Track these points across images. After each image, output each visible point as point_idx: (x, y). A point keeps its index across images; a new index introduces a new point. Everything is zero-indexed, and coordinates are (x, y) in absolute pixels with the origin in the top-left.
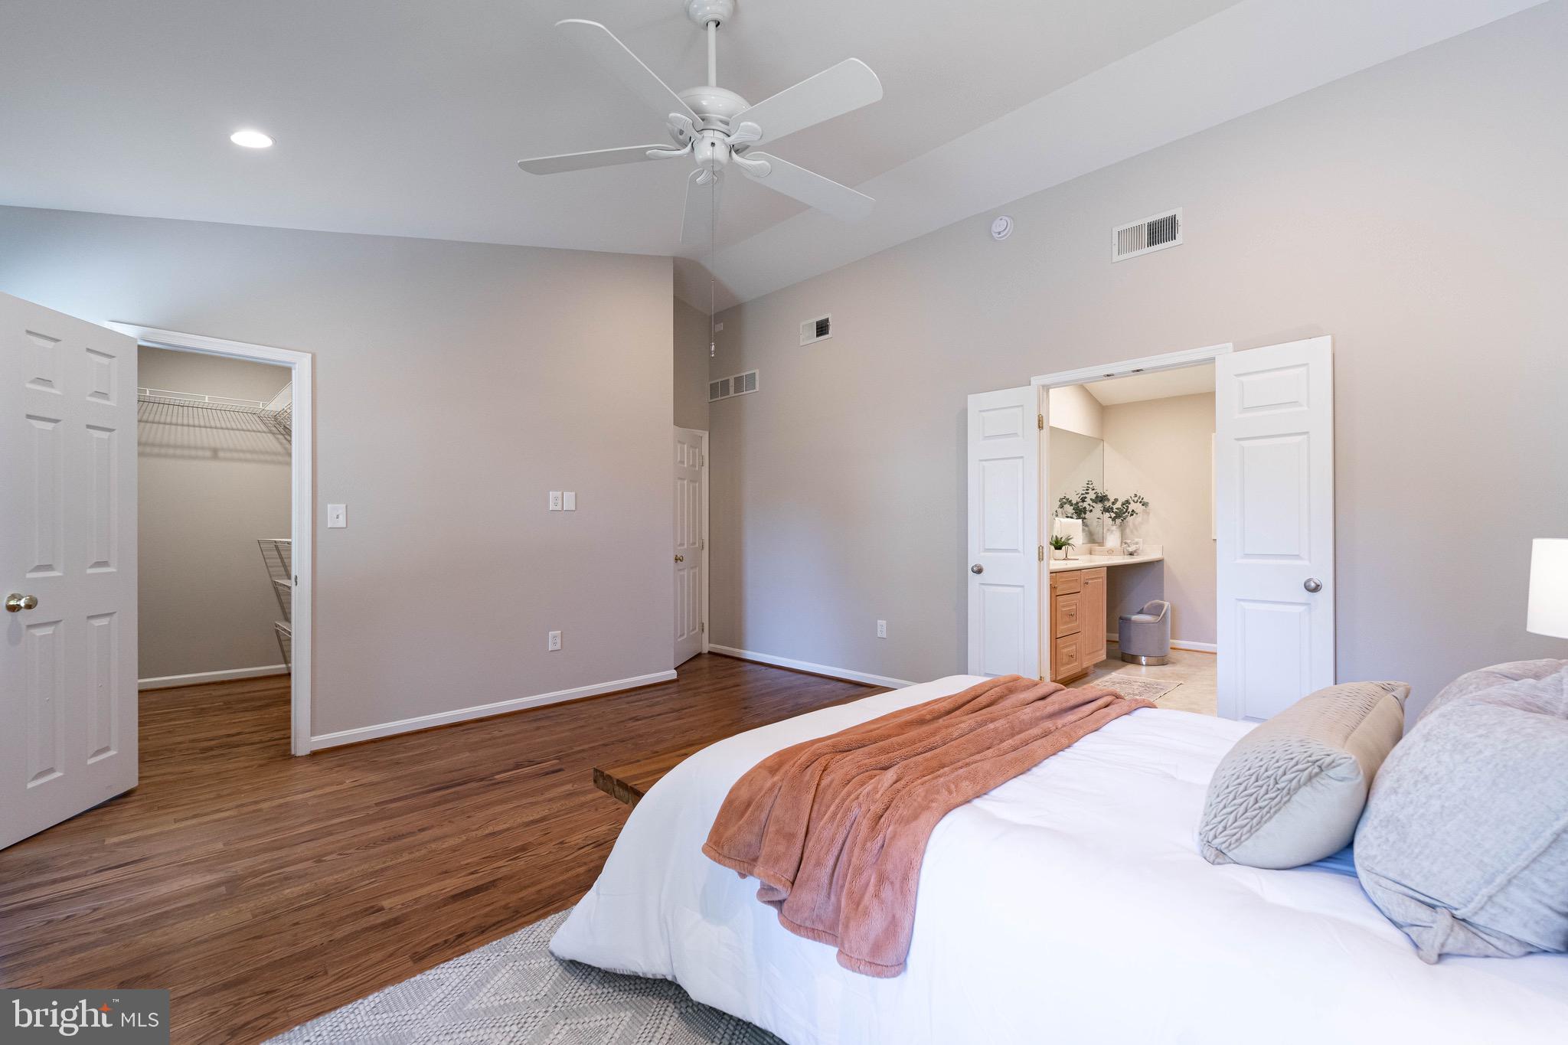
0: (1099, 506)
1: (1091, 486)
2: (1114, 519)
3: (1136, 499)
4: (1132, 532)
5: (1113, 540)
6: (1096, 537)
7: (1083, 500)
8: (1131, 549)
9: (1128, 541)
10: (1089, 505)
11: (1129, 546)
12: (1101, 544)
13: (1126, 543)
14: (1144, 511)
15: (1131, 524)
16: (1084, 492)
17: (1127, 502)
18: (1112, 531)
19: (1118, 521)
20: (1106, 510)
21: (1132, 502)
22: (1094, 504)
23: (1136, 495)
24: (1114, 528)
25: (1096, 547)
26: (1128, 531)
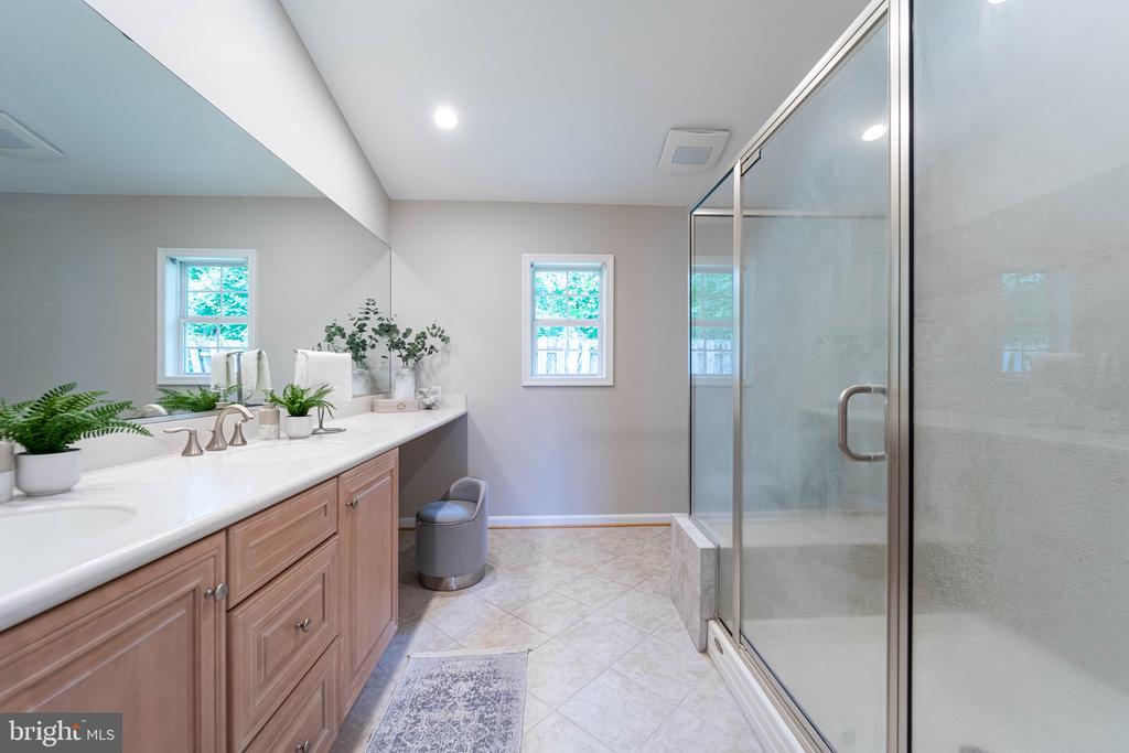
0: (384, 341)
1: (372, 308)
2: (405, 359)
3: (434, 332)
4: (428, 376)
5: (403, 389)
6: (380, 384)
7: (361, 329)
8: (428, 401)
9: (425, 390)
10: (371, 337)
11: (425, 397)
12: (388, 394)
13: (421, 393)
14: (444, 349)
15: (427, 366)
16: (362, 316)
17: (423, 335)
18: (404, 375)
19: (411, 362)
20: (395, 345)
21: (428, 335)
22: (377, 337)
23: (434, 327)
24: (406, 371)
25: (381, 400)
26: (423, 375)
